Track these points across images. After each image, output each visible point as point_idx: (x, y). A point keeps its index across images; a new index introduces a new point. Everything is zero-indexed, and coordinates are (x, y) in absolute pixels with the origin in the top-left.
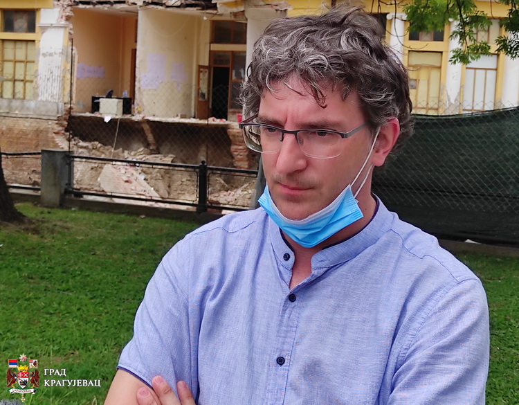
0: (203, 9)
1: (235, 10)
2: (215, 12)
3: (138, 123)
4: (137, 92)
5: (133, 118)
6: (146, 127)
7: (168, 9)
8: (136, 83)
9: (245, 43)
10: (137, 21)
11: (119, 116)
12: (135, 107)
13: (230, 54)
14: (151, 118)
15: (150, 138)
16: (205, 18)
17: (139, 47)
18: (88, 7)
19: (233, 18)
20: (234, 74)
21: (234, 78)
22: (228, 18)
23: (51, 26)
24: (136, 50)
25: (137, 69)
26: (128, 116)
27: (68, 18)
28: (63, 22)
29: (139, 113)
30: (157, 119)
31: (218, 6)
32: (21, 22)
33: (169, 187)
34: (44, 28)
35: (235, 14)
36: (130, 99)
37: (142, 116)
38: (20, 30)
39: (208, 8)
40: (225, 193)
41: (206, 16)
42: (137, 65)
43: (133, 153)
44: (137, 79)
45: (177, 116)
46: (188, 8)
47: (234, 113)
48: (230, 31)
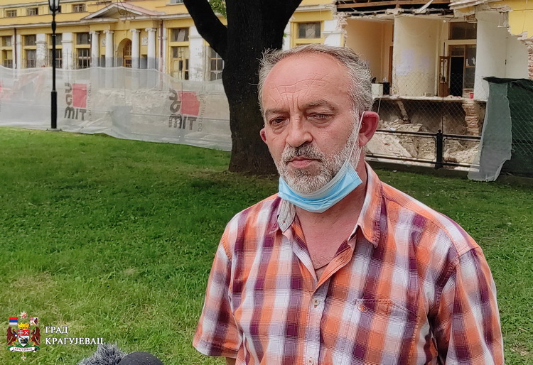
0: (443, 15)
1: (467, 14)
2: (452, 16)
3: (395, 101)
4: (393, 78)
5: (391, 97)
6: (400, 104)
7: (417, 16)
8: (393, 71)
9: (476, 38)
10: (393, 26)
11: (381, 96)
12: (392, 89)
13: (464, 47)
14: (404, 97)
15: (404, 112)
16: (444, 21)
17: (395, 45)
18: (357, 17)
19: (466, 20)
20: (467, 62)
21: (467, 65)
22: (463, 21)
23: (332, 33)
24: (392, 47)
25: (393, 62)
26: (387, 96)
27: (344, 27)
28: (340, 29)
29: (395, 93)
30: (408, 98)
31: (454, 11)
32: (310, 31)
33: (418, 148)
34: (327, 35)
35: (468, 17)
36: (388, 83)
37: (397, 95)
38: (310, 37)
39: (447, 13)
40: (461, 152)
41: (445, 20)
42: (394, 59)
43: (390, 123)
44: (393, 69)
45: (424, 94)
46: (431, 15)
47: (467, 91)
48: (464, 30)
